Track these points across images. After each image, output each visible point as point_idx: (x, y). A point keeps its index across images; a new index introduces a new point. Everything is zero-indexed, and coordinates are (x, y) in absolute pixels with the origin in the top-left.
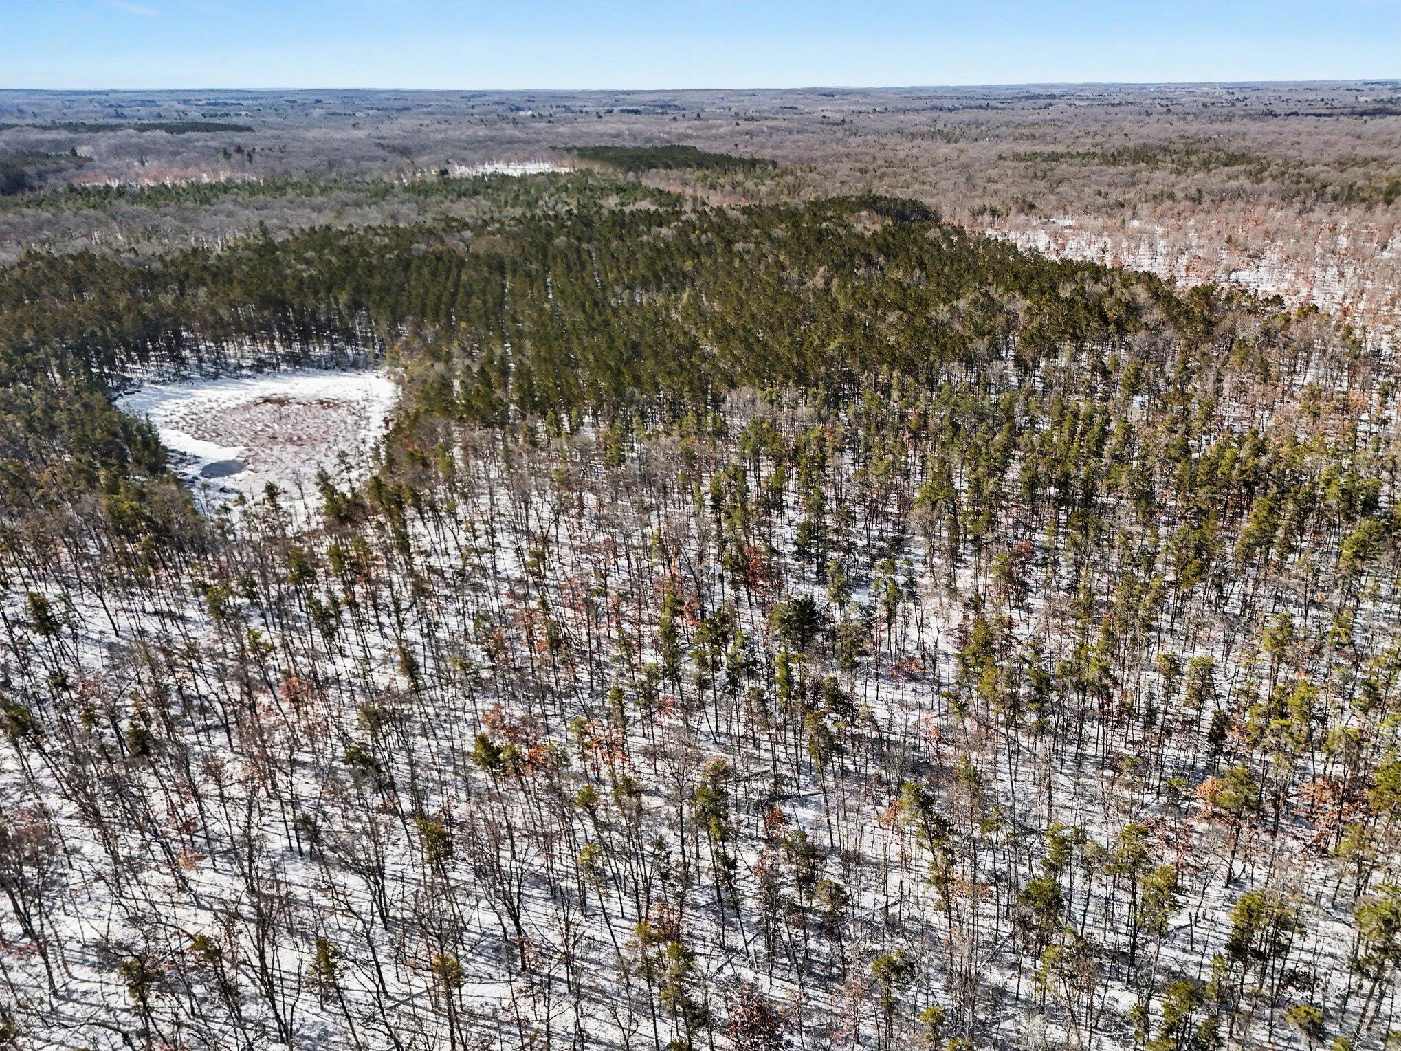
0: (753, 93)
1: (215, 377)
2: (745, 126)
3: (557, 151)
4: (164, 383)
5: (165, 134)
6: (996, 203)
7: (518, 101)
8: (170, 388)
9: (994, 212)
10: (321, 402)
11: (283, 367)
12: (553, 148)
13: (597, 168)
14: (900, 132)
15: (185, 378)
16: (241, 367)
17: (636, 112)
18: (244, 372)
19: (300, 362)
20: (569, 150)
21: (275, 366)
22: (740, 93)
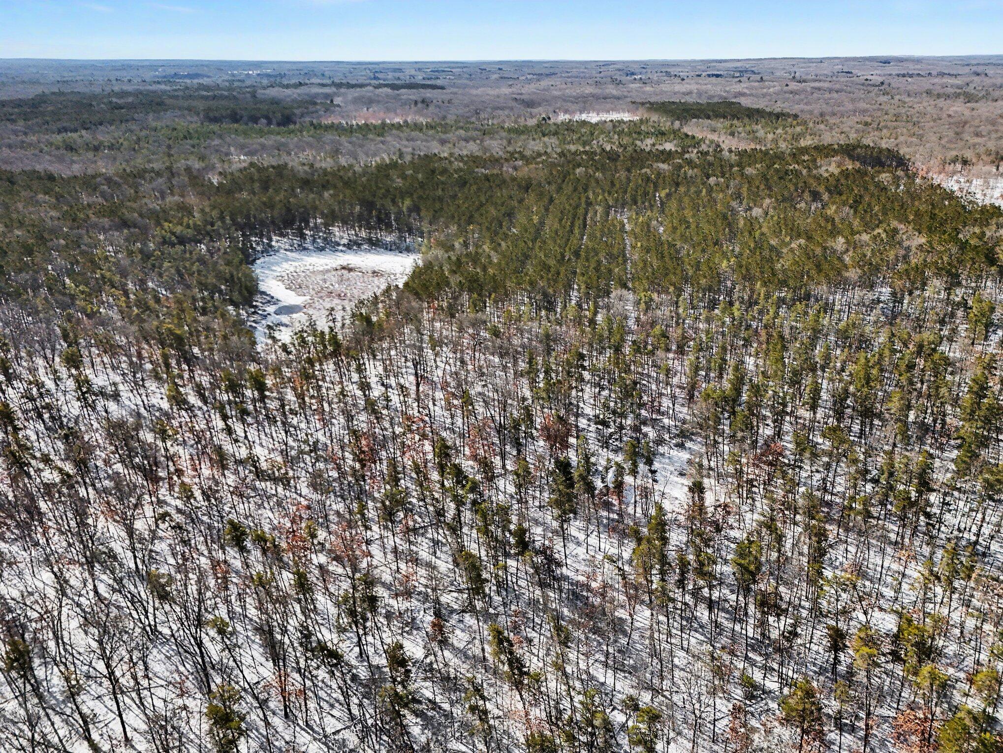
0: (821, 61)
1: (322, 249)
2: (793, 86)
3: (635, 105)
4: (291, 251)
5: (389, 90)
6: (969, 154)
7: (635, 68)
8: (294, 254)
9: (965, 162)
10: (374, 272)
11: (366, 246)
12: (633, 103)
13: (655, 117)
14: (928, 93)
15: (305, 249)
16: (339, 245)
17: (717, 76)
18: (341, 248)
19: (375, 244)
20: (643, 104)
21: (359, 245)
22: (810, 60)
